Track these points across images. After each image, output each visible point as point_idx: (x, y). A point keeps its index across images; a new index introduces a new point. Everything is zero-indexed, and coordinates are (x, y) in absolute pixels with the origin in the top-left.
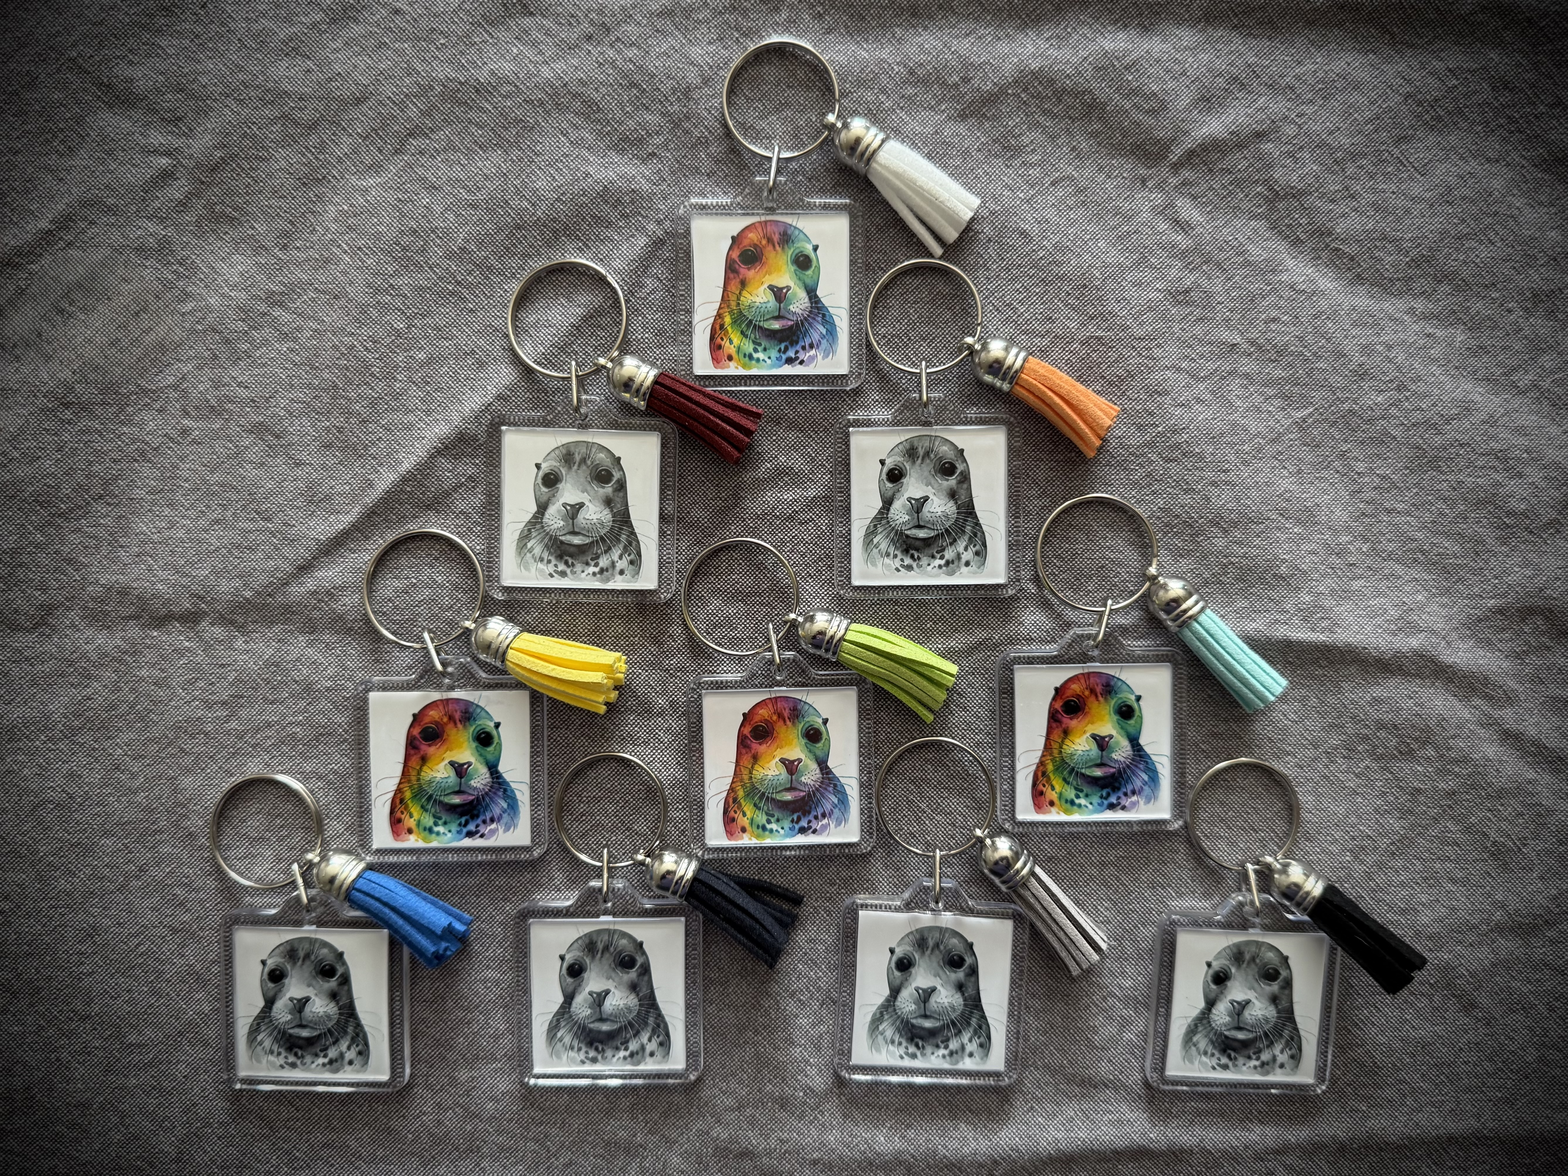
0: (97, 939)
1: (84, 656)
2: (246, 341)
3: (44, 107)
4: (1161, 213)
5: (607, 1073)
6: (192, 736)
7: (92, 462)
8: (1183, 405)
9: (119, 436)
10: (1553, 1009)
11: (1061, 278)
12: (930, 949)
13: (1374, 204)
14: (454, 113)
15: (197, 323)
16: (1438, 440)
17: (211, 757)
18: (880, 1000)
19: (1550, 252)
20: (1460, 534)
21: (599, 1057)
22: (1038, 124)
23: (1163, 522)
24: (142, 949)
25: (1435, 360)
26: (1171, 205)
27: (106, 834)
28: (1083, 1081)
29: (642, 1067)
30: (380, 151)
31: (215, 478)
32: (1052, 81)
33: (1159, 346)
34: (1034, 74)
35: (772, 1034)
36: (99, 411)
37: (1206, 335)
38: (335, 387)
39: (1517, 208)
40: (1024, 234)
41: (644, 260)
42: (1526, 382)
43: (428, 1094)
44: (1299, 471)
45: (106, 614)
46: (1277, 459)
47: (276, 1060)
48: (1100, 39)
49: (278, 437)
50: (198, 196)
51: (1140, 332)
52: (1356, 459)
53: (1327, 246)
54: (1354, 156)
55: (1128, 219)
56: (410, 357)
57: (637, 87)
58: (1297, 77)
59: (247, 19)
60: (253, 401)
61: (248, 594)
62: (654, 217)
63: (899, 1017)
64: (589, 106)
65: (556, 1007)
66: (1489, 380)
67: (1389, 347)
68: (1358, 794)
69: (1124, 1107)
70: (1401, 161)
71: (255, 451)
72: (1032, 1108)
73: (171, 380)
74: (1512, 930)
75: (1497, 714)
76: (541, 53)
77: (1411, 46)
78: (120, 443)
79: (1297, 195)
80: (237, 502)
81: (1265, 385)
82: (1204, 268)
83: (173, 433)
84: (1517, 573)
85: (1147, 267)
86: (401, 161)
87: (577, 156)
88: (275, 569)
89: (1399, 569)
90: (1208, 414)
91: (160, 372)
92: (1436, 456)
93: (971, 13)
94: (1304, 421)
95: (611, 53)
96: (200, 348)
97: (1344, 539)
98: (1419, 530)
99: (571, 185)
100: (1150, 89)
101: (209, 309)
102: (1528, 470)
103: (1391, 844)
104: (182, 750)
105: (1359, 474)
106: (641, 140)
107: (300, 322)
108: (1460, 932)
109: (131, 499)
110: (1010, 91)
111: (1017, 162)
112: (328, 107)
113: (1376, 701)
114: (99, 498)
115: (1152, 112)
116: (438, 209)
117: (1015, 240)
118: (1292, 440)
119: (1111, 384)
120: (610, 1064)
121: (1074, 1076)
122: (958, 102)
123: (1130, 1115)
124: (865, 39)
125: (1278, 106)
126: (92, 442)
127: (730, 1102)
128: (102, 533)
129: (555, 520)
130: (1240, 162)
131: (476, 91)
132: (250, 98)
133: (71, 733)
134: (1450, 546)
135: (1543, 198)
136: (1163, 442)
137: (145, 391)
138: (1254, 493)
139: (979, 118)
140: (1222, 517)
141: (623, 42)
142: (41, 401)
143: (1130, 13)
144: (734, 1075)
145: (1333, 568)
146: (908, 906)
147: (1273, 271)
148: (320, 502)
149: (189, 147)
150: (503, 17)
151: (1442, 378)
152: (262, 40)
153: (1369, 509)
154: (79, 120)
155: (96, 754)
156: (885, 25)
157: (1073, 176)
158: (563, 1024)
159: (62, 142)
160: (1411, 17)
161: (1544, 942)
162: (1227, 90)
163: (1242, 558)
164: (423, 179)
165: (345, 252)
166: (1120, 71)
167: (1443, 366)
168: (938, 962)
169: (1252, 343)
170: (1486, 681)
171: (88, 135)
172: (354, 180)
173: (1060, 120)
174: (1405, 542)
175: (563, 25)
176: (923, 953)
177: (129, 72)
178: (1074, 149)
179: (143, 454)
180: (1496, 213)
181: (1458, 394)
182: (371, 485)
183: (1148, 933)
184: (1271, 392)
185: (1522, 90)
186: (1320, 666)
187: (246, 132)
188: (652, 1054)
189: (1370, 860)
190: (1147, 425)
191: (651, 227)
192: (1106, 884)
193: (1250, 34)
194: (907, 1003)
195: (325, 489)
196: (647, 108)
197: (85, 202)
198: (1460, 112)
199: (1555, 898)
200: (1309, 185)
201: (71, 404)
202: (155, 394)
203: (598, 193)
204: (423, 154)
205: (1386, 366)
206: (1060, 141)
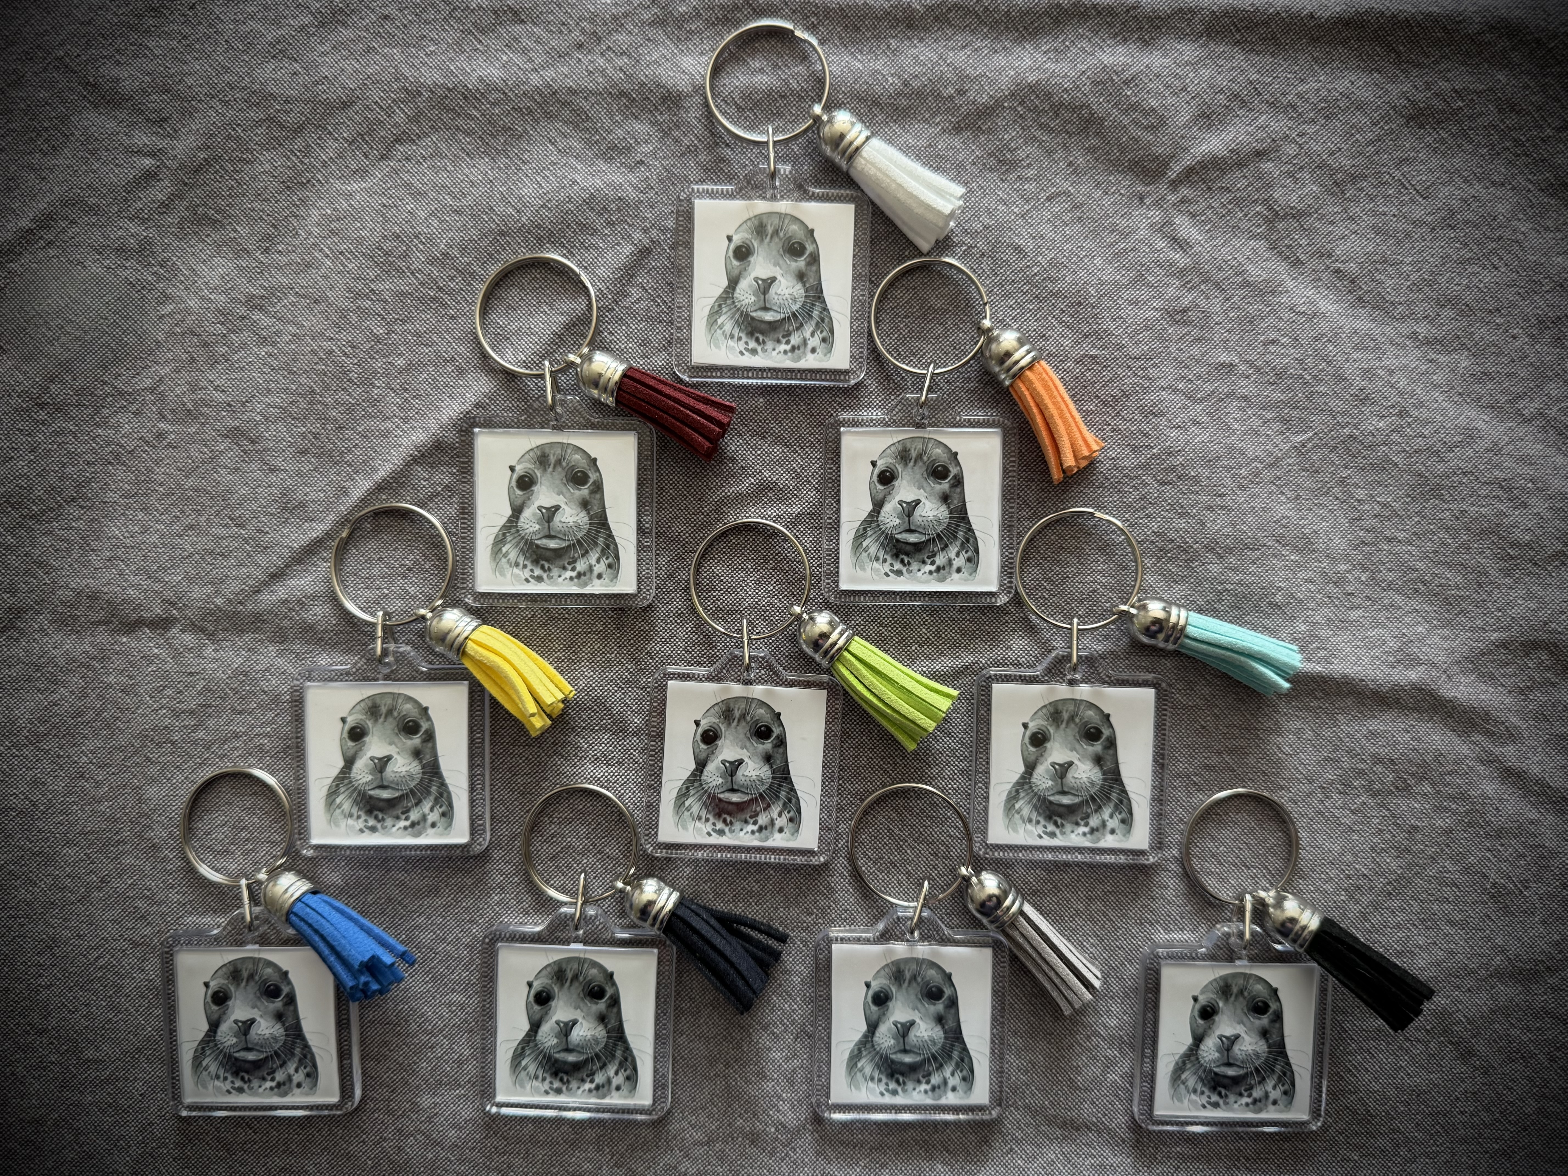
0: (56, 951)
1: (51, 660)
2: (224, 344)
3: (29, 106)
4: (1159, 230)
5: (570, 1105)
6: (159, 745)
7: (65, 464)
8: (1179, 426)
9: (94, 438)
10: (1554, 1059)
11: (1055, 295)
12: (907, 981)
13: (1374, 227)
14: (442, 120)
15: (176, 325)
16: (1441, 467)
17: (178, 767)
18: (857, 1036)
19: (1557, 279)
20: (1462, 564)
21: (564, 1088)
22: (1035, 139)
23: (1157, 546)
24: (102, 962)
25: (1437, 386)
26: (1170, 223)
27: (69, 843)
28: (1065, 1123)
29: (607, 1101)
30: (367, 157)
31: (190, 483)
32: (1049, 95)
33: (1155, 366)
34: (1031, 87)
35: (744, 1067)
36: (74, 412)
37: (1203, 355)
38: (313, 391)
39: (1523, 233)
40: (1018, 249)
41: (629, 269)
42: (1532, 410)
43: (388, 1119)
44: (1298, 497)
45: (75, 618)
46: (1274, 484)
47: (222, 1085)
48: (1098, 53)
49: (253, 442)
50: (181, 197)
51: (1135, 351)
52: (1356, 486)
53: (1328, 267)
54: (1354, 179)
55: (1125, 235)
56: (389, 363)
57: (627, 96)
58: (1300, 95)
59: (235, 21)
60: (229, 405)
61: (219, 601)
62: (640, 226)
63: (878, 1053)
64: (578, 115)
65: (521, 1035)
66: (1493, 407)
67: (1391, 372)
68: (1354, 831)
69: (1107, 1152)
70: (1402, 183)
71: (230, 456)
72: (1011, 1149)
73: (148, 382)
74: (1512, 976)
75: (1498, 750)
76: (530, 60)
77: (1418, 65)
78: (94, 445)
79: (1298, 215)
80: (211, 507)
81: (1264, 408)
82: (1202, 287)
83: (149, 437)
84: (1521, 605)
85: (1143, 285)
86: (386, 167)
87: (565, 165)
88: (247, 576)
89: (1399, 600)
90: (1205, 437)
91: (138, 374)
92: (1438, 484)
93: (967, 25)
94: (1303, 446)
95: (601, 61)
96: (178, 350)
97: (1342, 567)
98: (1420, 560)
99: (557, 192)
100: (1149, 104)
101: (188, 311)
102: (1533, 500)
103: (1388, 884)
104: (148, 759)
105: (1359, 501)
106: (629, 149)
107: (279, 326)
108: (1458, 977)
109: (104, 503)
110: (1006, 104)
111: (1012, 177)
112: (314, 111)
113: (1373, 734)
114: (72, 500)
115: (1151, 128)
116: (422, 214)
117: (1009, 255)
118: (1290, 465)
119: (1105, 403)
120: (574, 1095)
121: (1055, 1117)
122: (953, 115)
123: (1112, 1160)
124: (860, 51)
125: (1279, 125)
126: (66, 444)
127: (698, 1136)
128: (73, 536)
129: (531, 524)
130: (1239, 181)
131: (464, 98)
132: (235, 100)
133: (36, 739)
134: (1453, 577)
135: (1549, 223)
136: (1158, 464)
137: (121, 393)
138: (1250, 519)
139: (974, 132)
140: (1218, 543)
141: (614, 51)
142: (16, 401)
143: (1130, 26)
144: (703, 1108)
145: (1330, 598)
146: (885, 937)
147: (1273, 292)
148: (294, 509)
149: (173, 148)
150: (493, 24)
151: (1444, 404)
152: (249, 41)
153: (1369, 538)
154: (64, 119)
155: (61, 761)
156: (880, 37)
157: (1069, 191)
158: (528, 1052)
159: (47, 141)
160: (1418, 36)
161: (1546, 989)
162: (1227, 107)
163: (1237, 585)
164: (409, 185)
165: (327, 256)
166: (1119, 85)
167: (1446, 392)
168: (917, 995)
169: (1251, 364)
170: (1487, 716)
171: (72, 134)
172: (338, 185)
173: (1056, 134)
174: (1405, 572)
175: (554, 32)
176: (900, 986)
177: (115, 72)
178: (1070, 164)
179: (117, 456)
180: (1500, 238)
181: (1462, 421)
182: (345, 492)
183: (1132, 970)
184: (1269, 415)
185: (1528, 113)
186: (1316, 698)
187: (230, 133)
188: (618, 1088)
189: (1364, 900)
190: (1141, 447)
191: (637, 235)
192: (1092, 919)
193: (1252, 50)
194: (885, 1039)
195: (299, 496)
196: (636, 117)
197: (67, 201)
198: (1465, 135)
199: (1557, 943)
200: (1309, 206)
201: (46, 404)
202: (131, 396)
203: (585, 201)
204: (409, 160)
205: (1387, 391)
206: (1056, 156)
